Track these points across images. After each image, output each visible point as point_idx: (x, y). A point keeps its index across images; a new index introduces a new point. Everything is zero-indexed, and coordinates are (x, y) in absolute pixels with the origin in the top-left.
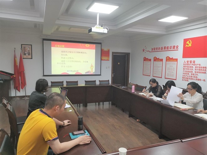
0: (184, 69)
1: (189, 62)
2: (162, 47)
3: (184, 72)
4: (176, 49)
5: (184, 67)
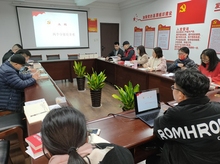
0: (177, 37)
1: (182, 30)
2: (154, 15)
3: (177, 41)
4: (169, 16)
5: (177, 35)
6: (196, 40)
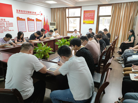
1: (1, 20)
6: (11, 26)
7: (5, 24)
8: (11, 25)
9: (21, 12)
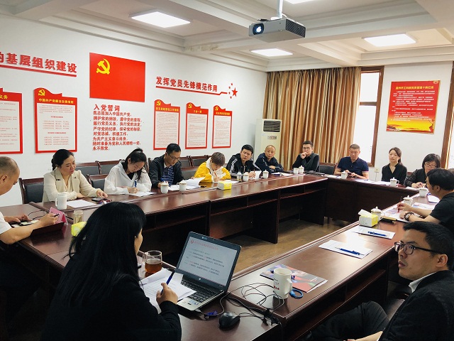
0: (95, 123)
1: (107, 109)
2: (11, 56)
3: (96, 131)
4: (68, 72)
5: (95, 118)
6: (135, 129)
7: (118, 122)
8: (135, 124)
9: (170, 83)
